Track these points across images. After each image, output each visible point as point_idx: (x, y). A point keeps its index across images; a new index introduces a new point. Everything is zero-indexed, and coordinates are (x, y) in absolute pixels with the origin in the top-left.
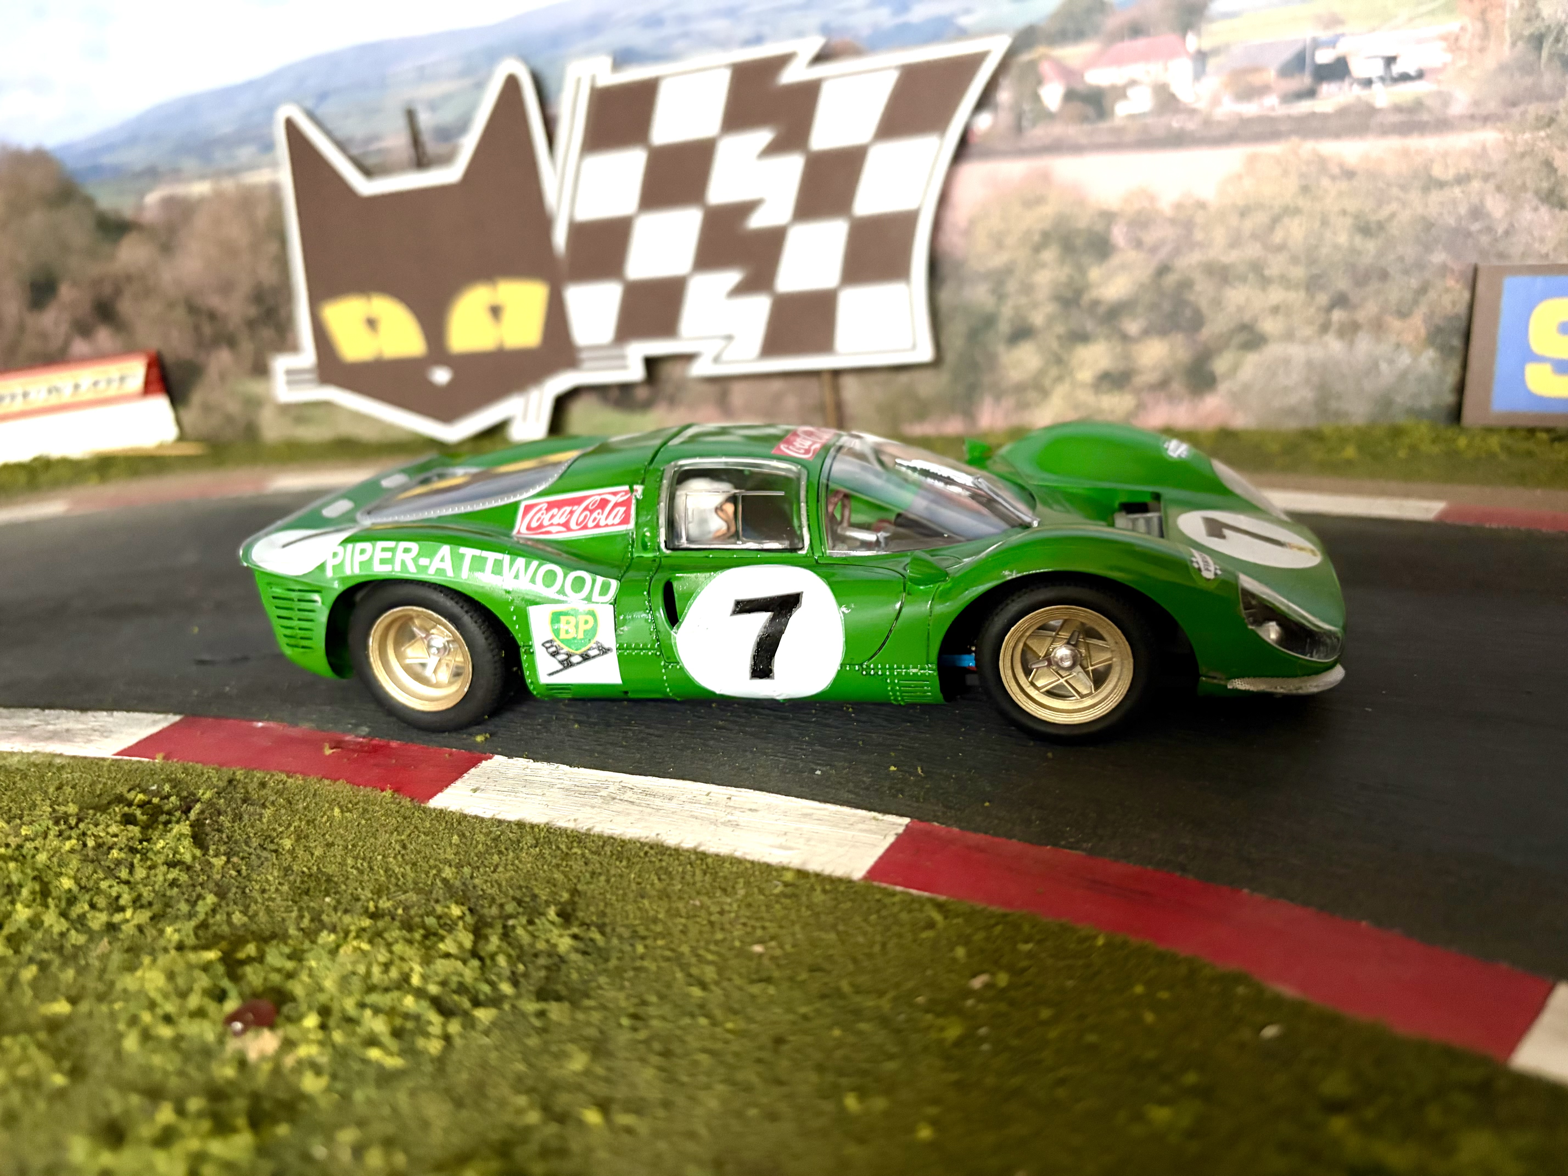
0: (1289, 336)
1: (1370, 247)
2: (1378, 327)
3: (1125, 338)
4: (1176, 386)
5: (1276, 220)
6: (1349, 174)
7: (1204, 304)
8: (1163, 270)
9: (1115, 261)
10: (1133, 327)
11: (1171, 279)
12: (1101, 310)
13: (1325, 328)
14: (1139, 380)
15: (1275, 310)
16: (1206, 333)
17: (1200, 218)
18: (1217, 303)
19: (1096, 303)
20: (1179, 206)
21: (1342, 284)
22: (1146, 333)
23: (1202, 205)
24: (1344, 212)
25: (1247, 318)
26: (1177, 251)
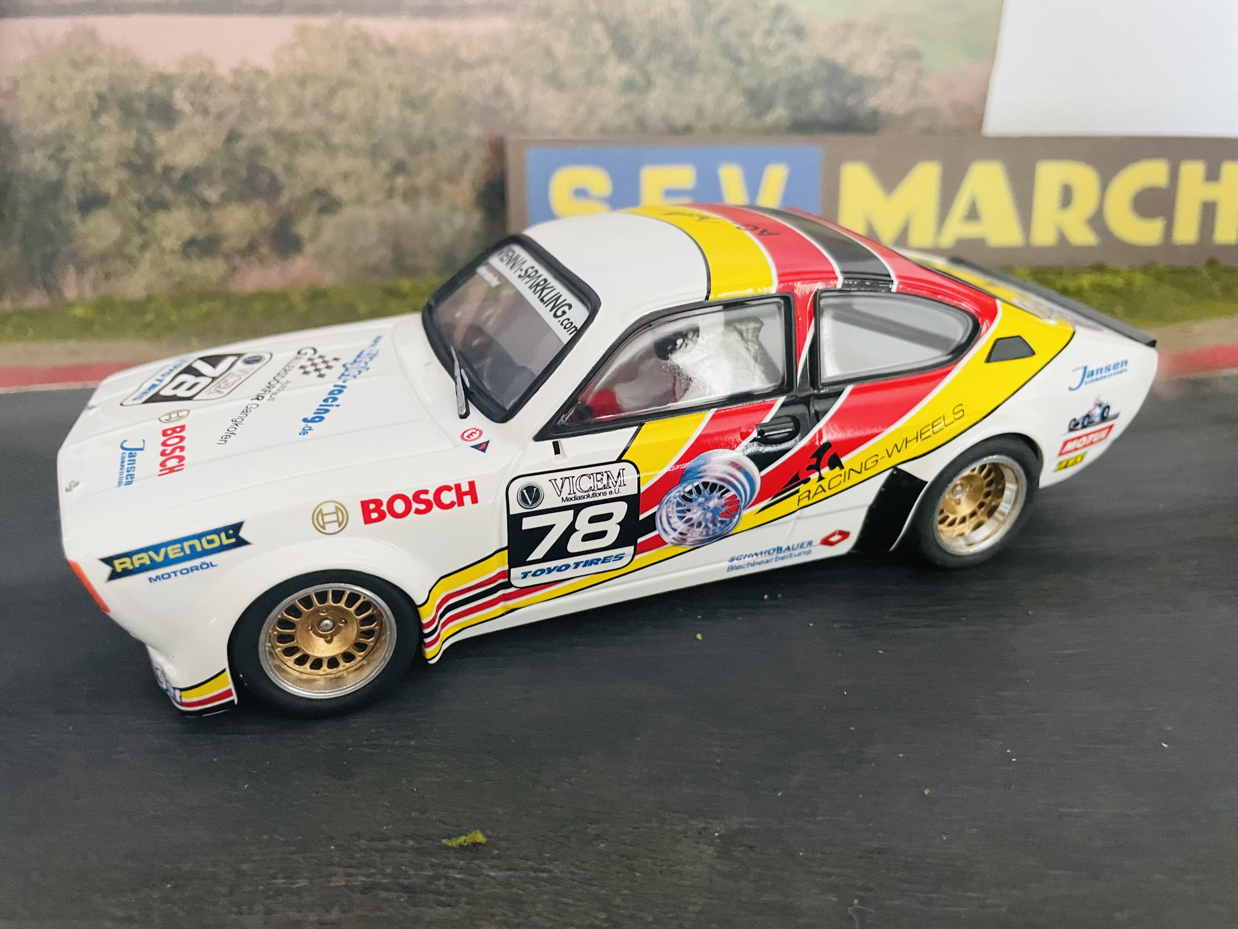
0: (360, 200)
1: (418, 119)
2: (434, 192)
3: (206, 204)
4: (265, 250)
5: (332, 91)
6: (390, 51)
7: (279, 170)
8: (232, 137)
9: (181, 127)
10: (212, 194)
11: (241, 147)
12: (177, 176)
13: (391, 193)
14: (226, 245)
15: (346, 176)
16: (284, 199)
17: (261, 86)
18: (289, 169)
19: (168, 170)
20: (237, 73)
21: (399, 152)
22: (226, 198)
23: (261, 73)
24: (391, 87)
25: (320, 182)
26: (243, 118)
